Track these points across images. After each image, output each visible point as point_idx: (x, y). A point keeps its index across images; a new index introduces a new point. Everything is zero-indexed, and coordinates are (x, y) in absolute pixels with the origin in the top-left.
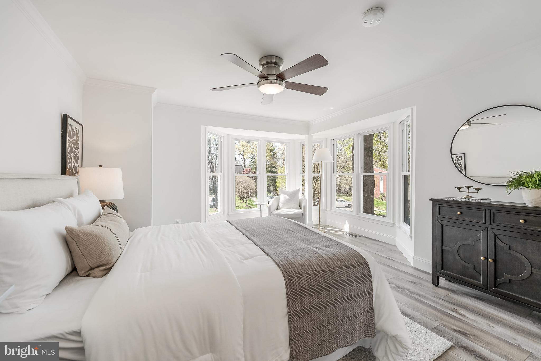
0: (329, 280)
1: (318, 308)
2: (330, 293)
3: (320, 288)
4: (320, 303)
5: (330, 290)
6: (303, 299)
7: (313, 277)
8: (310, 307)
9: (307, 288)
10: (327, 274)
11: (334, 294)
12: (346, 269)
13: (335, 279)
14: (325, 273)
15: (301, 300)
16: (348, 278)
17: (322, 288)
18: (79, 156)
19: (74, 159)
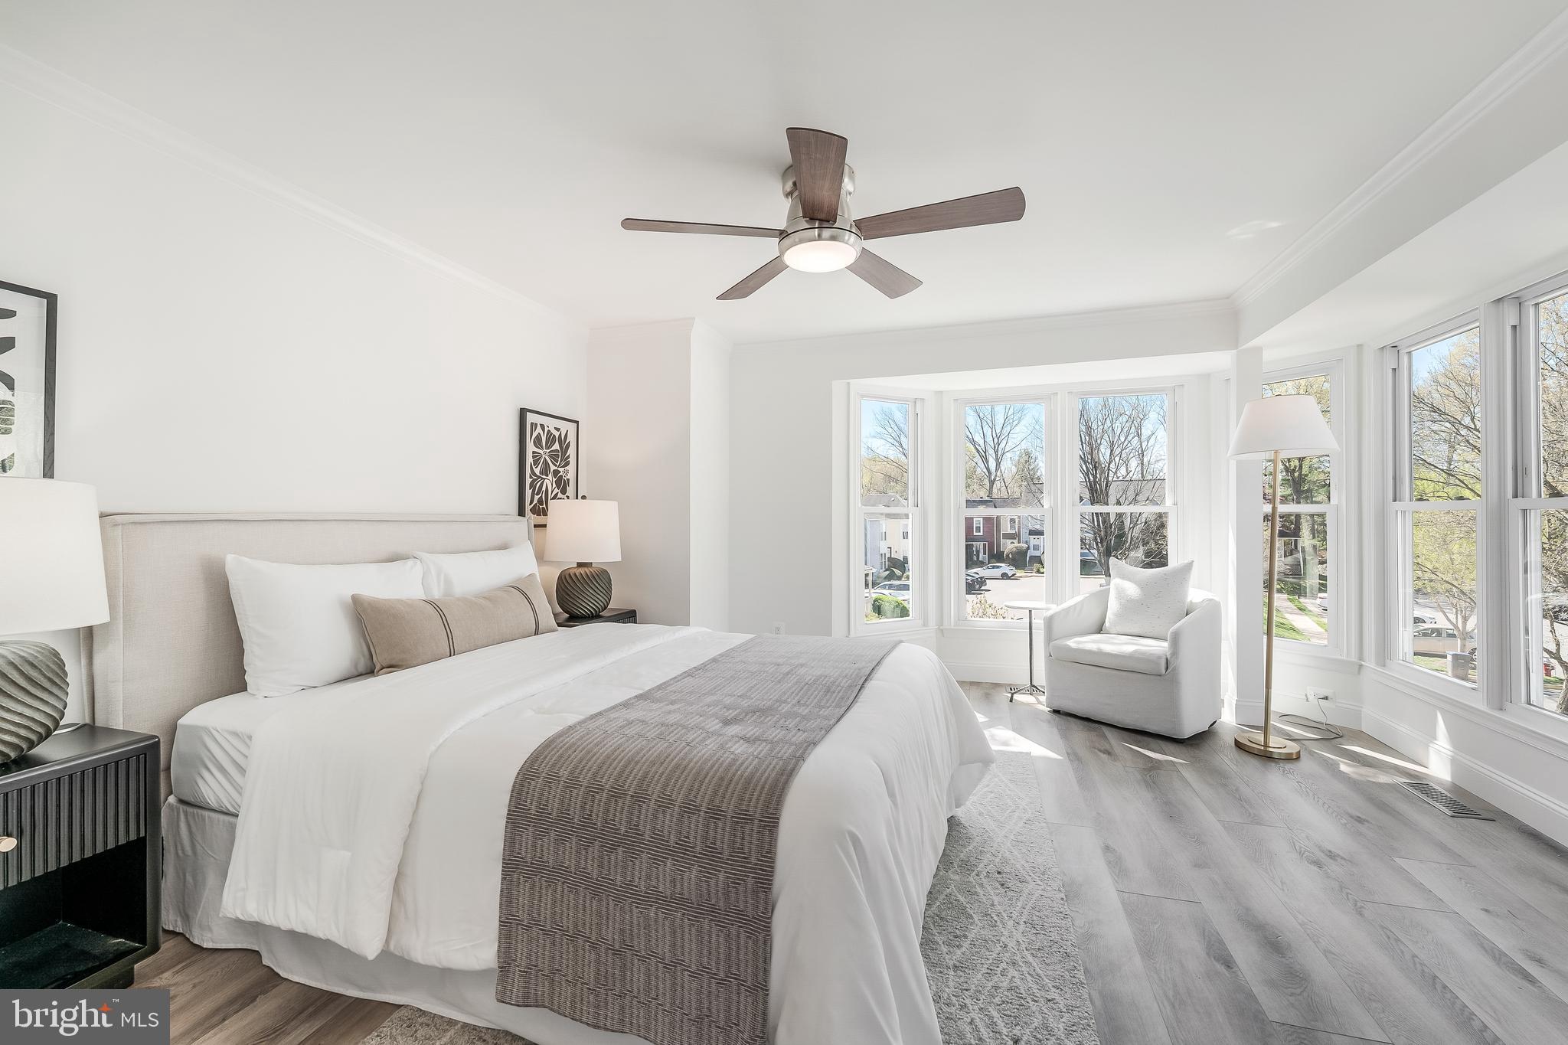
0: (617, 818)
1: (574, 881)
2: (613, 856)
3: (588, 831)
4: (580, 871)
5: (613, 849)
6: (541, 839)
7: (577, 796)
8: (555, 868)
9: (554, 816)
10: (620, 801)
11: (624, 867)
12: (685, 812)
13: (638, 826)
14: (616, 797)
15: (535, 838)
16: (680, 840)
17: (592, 832)
18: (568, 480)
19: (554, 485)
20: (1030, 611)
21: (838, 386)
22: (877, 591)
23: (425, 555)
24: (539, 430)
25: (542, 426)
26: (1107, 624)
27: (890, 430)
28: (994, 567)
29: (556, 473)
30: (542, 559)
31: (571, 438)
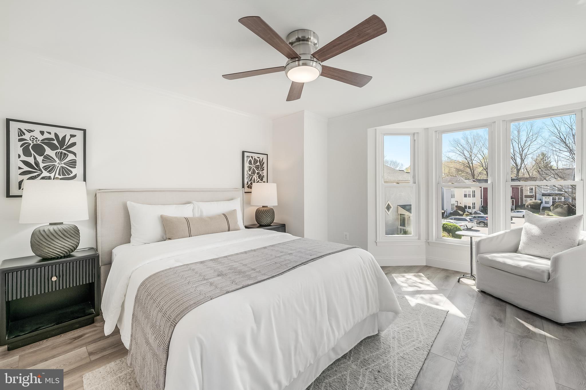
18: (264, 176)
19: (258, 178)
20: (471, 238)
21: (370, 131)
22: (448, 220)
23: (194, 202)
24: (250, 158)
25: (252, 157)
26: (520, 248)
27: (458, 148)
28: (518, 212)
29: (258, 173)
30: (250, 204)
31: (265, 161)
